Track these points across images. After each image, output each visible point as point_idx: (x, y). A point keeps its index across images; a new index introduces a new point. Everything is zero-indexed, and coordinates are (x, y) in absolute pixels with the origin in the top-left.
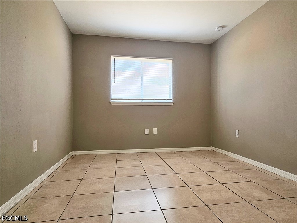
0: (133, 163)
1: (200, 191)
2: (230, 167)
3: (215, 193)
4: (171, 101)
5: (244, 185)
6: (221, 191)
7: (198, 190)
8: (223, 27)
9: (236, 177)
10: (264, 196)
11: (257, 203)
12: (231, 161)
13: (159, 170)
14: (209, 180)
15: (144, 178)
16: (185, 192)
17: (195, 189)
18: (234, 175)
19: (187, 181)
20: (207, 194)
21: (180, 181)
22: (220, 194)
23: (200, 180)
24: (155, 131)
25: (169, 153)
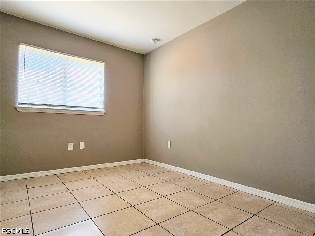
0: (55, 188)
1: (147, 209)
2: (166, 178)
3: (161, 208)
4: (102, 110)
5: (183, 194)
6: (166, 204)
7: (144, 208)
8: (158, 40)
9: (174, 187)
10: (202, 202)
11: (199, 209)
12: (165, 172)
13: (94, 193)
14: (151, 195)
15: (75, 207)
16: (131, 214)
17: (141, 208)
18: (172, 186)
19: (129, 200)
20: (155, 211)
21: (122, 202)
22: (167, 208)
23: (142, 196)
24: (82, 145)
25: (100, 170)
